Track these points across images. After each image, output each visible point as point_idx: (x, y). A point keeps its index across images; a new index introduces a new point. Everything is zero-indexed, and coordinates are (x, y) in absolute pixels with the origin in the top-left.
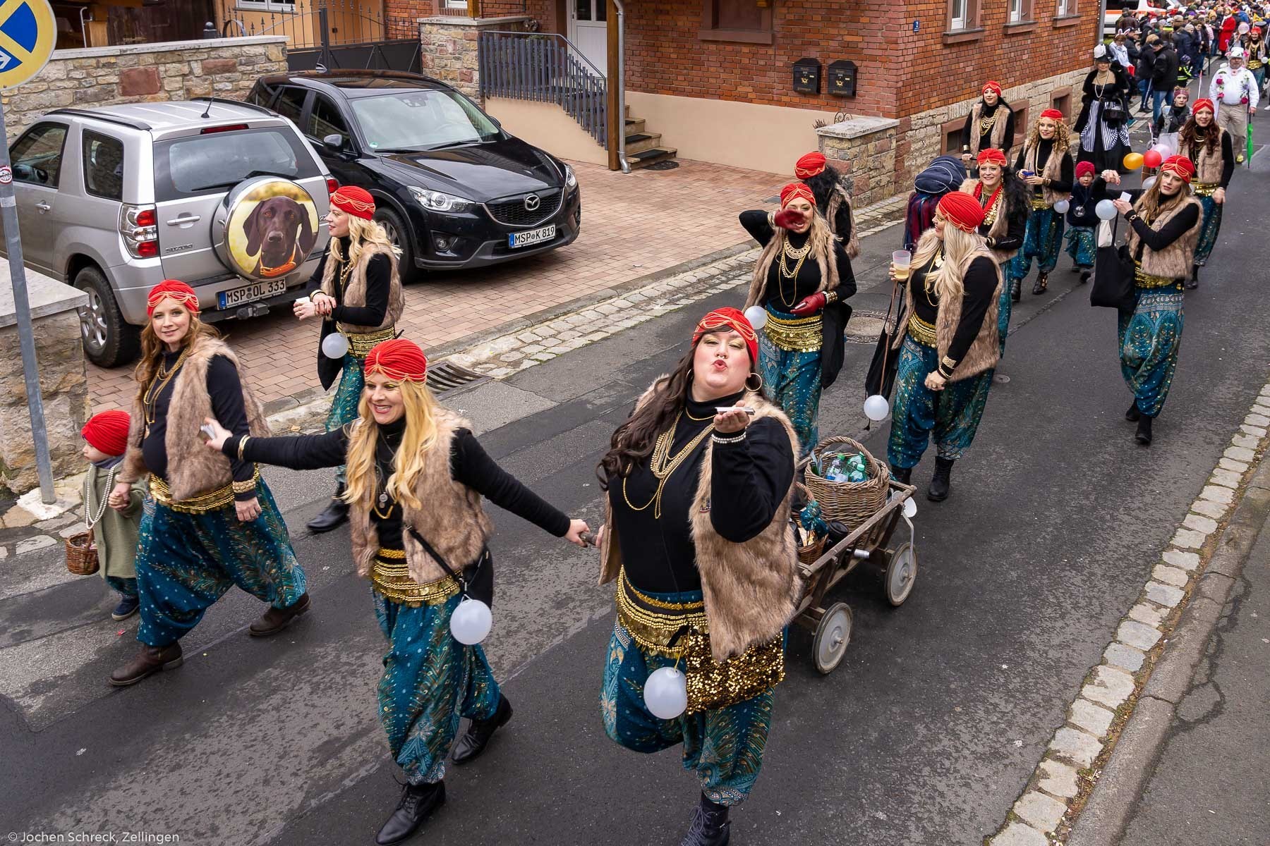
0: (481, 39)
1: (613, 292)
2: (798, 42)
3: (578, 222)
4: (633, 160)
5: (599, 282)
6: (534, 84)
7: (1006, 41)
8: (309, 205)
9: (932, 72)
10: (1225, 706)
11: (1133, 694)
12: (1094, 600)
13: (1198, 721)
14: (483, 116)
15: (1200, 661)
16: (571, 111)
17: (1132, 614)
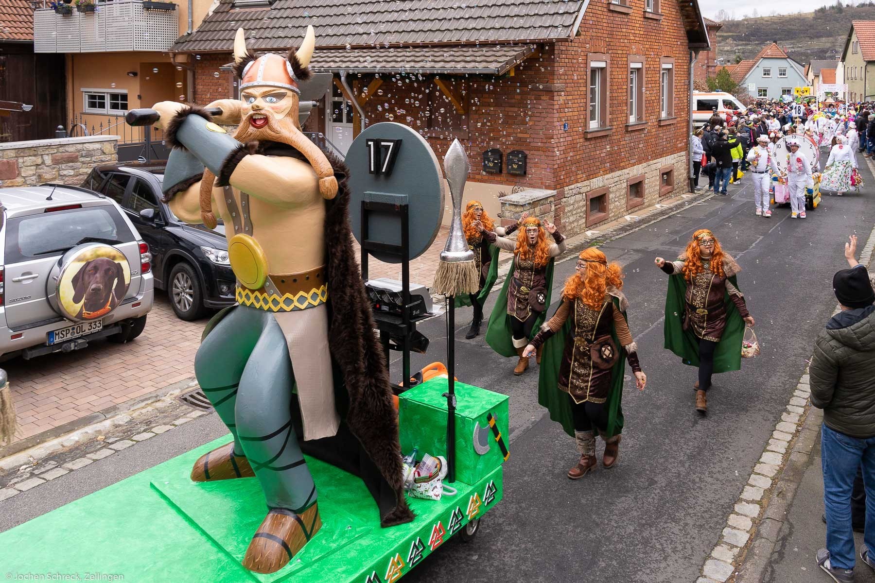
2: (486, 138)
7: (627, 135)
8: (124, 264)
9: (578, 157)
12: (687, 545)
17: (714, 554)
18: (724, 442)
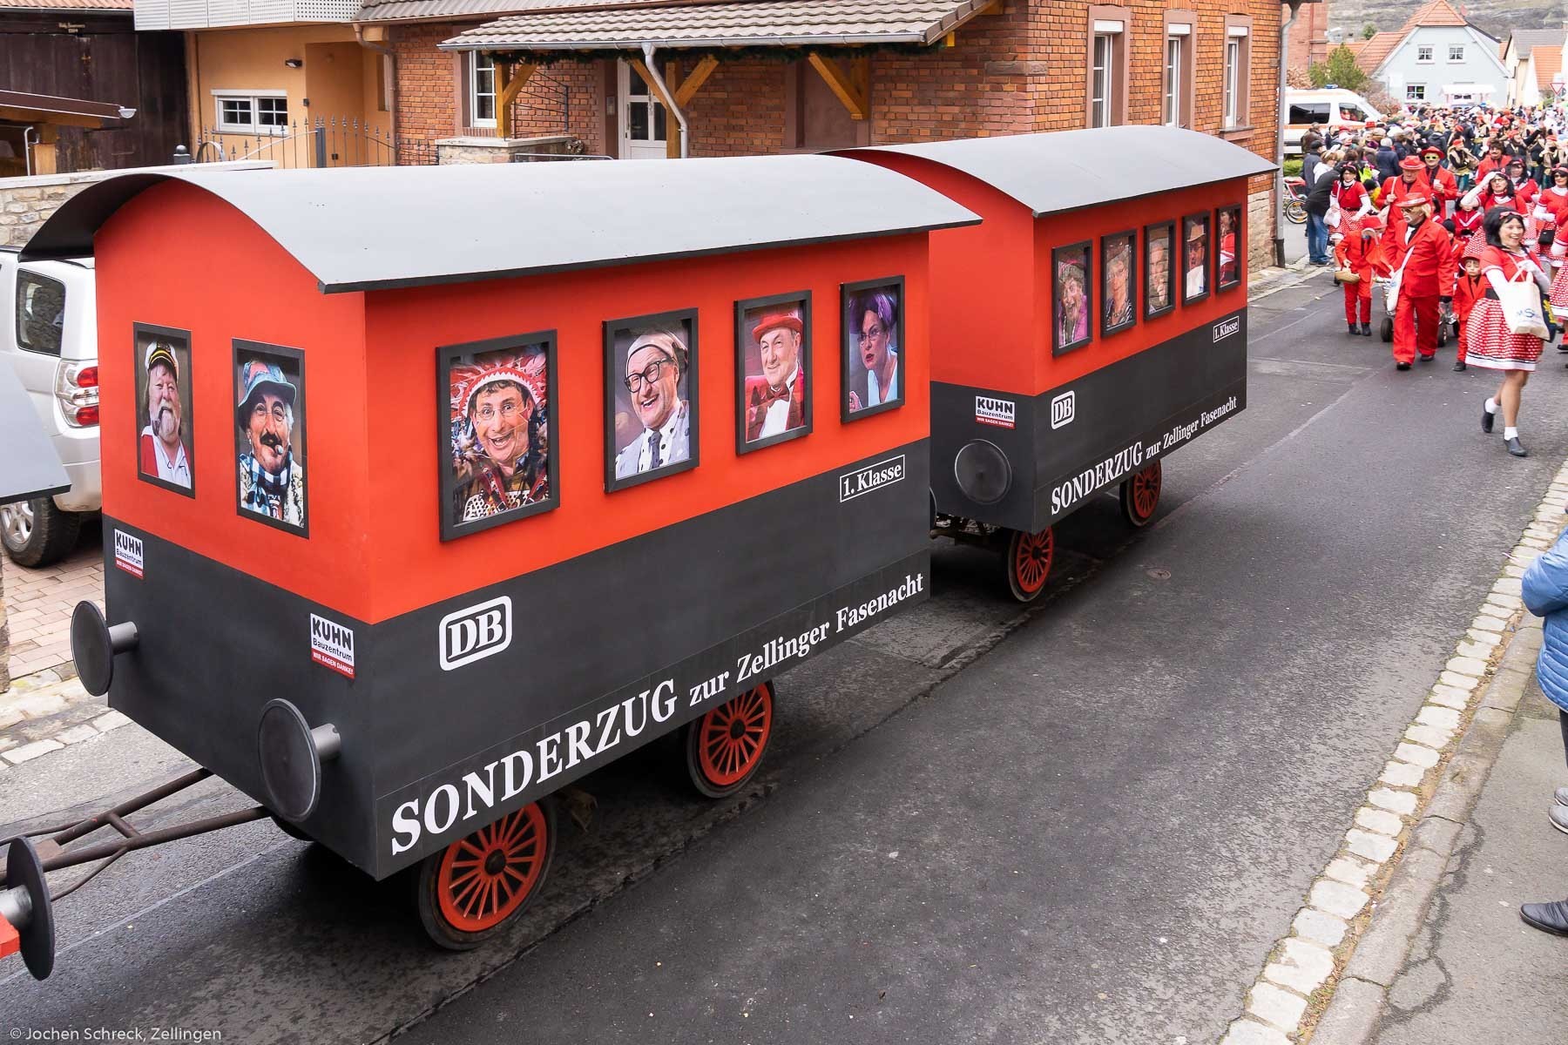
10: (1451, 989)
11: (1332, 976)
12: (1280, 853)
13: (1416, 1010)
15: (1419, 931)
17: (1329, 871)
18: (1347, 687)
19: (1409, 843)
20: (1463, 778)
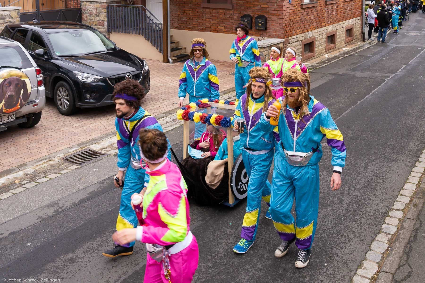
0: (108, 7)
1: (164, 115)
2: (243, 8)
3: (149, 85)
4: (174, 58)
5: (157, 111)
6: (131, 27)
7: (326, 7)
9: (297, 19)
10: (412, 273)
11: (377, 271)
12: (362, 233)
13: (402, 280)
14: (108, 41)
15: (403, 255)
16: (148, 38)
17: (377, 238)
18: (383, 178)
19: (401, 227)
20: (417, 206)
